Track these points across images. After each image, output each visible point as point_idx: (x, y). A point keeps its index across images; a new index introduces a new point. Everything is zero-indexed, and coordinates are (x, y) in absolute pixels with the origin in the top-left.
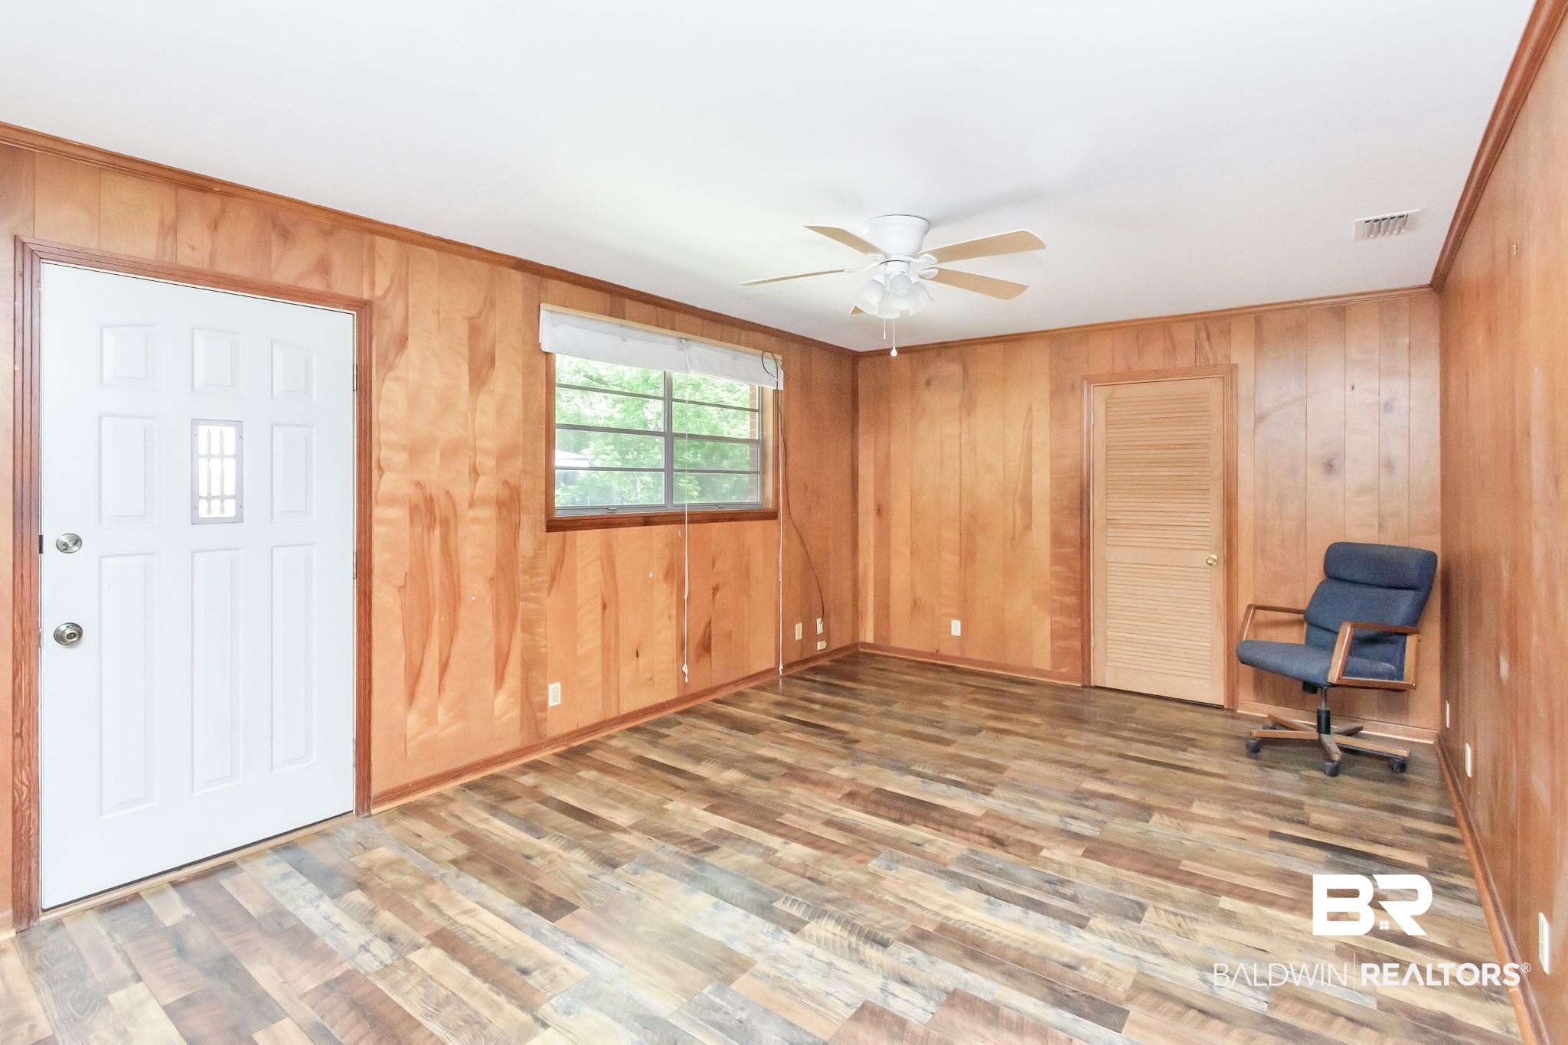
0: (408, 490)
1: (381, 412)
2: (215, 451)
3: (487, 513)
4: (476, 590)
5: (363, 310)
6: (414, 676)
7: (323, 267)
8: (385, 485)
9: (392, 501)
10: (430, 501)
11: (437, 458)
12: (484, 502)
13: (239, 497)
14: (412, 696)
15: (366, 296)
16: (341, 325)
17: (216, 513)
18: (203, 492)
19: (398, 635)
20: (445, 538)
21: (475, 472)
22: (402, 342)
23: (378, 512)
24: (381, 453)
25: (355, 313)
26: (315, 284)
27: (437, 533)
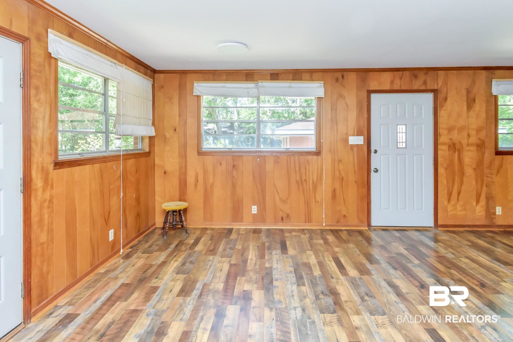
0: (447, 141)
1: (440, 120)
2: (401, 131)
3: (473, 148)
4: (469, 171)
5: (435, 92)
6: (450, 195)
7: (425, 83)
8: (442, 139)
9: (443, 144)
10: (454, 144)
11: (456, 131)
12: (472, 145)
13: (406, 142)
14: (449, 200)
15: (436, 88)
16: (430, 97)
17: (401, 146)
18: (399, 141)
19: (445, 182)
20: (459, 155)
21: (469, 135)
22: (446, 99)
23: (440, 147)
24: (441, 131)
25: (433, 93)
26: (423, 88)
27: (456, 154)
